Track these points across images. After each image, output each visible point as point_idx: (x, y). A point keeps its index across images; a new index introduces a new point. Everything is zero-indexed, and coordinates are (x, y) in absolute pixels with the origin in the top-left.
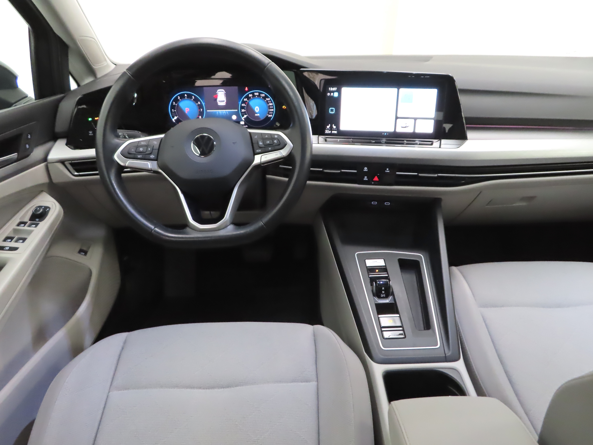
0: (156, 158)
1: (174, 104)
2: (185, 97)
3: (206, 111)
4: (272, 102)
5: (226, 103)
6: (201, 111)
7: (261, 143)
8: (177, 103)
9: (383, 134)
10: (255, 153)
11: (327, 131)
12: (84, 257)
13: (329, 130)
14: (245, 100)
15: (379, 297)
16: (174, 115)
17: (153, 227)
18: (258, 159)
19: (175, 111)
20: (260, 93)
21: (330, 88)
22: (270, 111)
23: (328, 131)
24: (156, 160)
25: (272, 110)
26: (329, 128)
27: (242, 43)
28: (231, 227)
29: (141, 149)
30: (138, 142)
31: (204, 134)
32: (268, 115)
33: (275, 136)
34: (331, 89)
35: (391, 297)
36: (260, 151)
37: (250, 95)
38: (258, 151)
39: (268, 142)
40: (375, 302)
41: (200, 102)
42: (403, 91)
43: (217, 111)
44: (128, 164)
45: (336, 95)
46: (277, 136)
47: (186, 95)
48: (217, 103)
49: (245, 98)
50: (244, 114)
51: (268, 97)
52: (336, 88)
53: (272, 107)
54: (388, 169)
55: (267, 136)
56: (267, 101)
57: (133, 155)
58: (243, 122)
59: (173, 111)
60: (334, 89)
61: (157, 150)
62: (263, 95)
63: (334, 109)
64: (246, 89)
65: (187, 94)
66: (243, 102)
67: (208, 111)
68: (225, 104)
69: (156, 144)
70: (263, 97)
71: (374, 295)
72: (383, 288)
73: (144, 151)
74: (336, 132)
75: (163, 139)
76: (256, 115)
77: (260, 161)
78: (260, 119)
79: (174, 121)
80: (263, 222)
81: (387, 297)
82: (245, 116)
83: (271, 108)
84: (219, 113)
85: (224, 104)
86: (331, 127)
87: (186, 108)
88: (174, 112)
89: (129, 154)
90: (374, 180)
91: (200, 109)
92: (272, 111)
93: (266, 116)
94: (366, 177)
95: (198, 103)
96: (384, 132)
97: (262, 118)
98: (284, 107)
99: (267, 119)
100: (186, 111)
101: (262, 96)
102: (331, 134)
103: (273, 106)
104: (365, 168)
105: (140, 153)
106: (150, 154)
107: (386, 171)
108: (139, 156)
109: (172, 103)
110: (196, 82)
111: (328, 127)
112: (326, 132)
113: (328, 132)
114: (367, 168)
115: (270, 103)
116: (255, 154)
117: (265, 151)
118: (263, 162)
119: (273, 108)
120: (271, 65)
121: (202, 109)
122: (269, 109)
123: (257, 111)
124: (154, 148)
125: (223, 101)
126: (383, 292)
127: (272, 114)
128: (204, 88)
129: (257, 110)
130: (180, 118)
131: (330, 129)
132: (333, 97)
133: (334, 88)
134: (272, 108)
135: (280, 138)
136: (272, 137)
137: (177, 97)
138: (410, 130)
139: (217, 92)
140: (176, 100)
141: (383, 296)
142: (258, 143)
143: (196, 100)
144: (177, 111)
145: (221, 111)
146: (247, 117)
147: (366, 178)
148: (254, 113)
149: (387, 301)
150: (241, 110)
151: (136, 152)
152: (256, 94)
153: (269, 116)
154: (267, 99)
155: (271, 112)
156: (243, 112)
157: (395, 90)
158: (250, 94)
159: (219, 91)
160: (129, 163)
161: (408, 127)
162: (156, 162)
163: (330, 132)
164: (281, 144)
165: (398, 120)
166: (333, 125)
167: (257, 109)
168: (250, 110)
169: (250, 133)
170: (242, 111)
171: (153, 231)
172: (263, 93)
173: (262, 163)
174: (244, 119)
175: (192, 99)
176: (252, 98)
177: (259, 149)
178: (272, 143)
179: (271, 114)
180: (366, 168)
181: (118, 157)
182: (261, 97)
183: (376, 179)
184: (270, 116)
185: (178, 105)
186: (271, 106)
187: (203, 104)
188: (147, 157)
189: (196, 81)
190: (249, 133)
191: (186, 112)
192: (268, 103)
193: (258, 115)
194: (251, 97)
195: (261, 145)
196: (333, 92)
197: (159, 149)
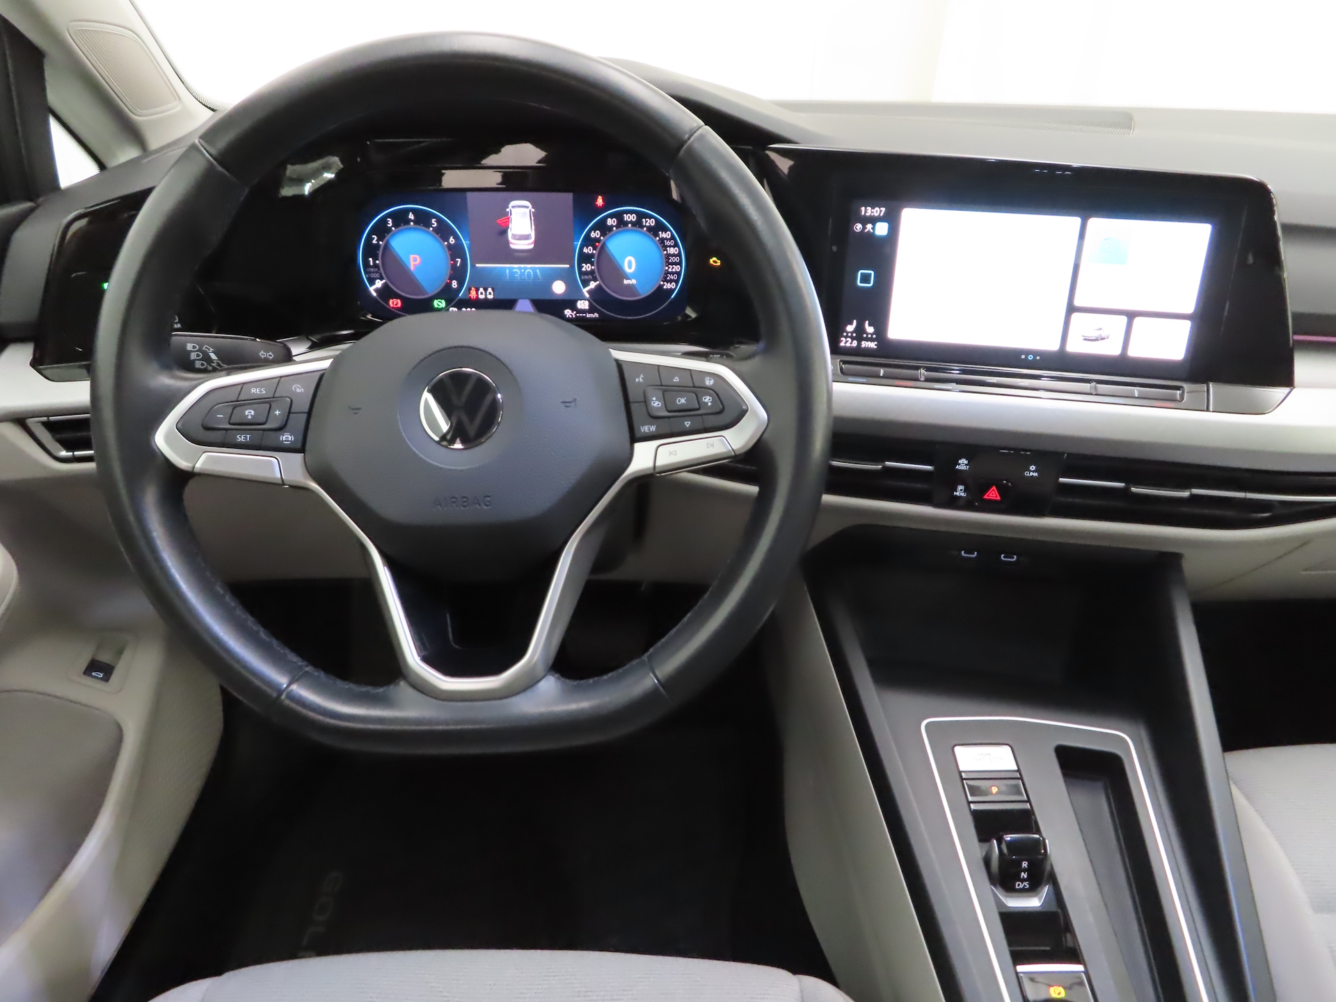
0: (299, 445)
1: (374, 242)
2: (407, 222)
3: (473, 266)
4: (676, 245)
5: (536, 242)
6: (458, 265)
7: (656, 403)
8: (385, 240)
9: (1023, 357)
10: (638, 435)
11: (846, 342)
12: (101, 685)
13: (853, 339)
14: (593, 235)
15: (1009, 888)
16: (373, 276)
17: (282, 680)
18: (644, 457)
19: (377, 262)
20: (641, 216)
21: (863, 209)
22: (670, 270)
23: (849, 340)
24: (302, 450)
25: (677, 268)
26: (852, 333)
27: (601, 58)
28: (550, 685)
29: (250, 413)
30: (240, 387)
31: (463, 369)
32: (662, 283)
33: (704, 382)
34: (868, 211)
35: (1046, 890)
36: (653, 428)
37: (610, 222)
38: (646, 429)
39: (683, 401)
40: (998, 908)
41: (456, 237)
42: (1096, 224)
43: (506, 268)
44: (204, 463)
45: (882, 229)
46: (712, 382)
47: (411, 216)
48: (508, 242)
49: (594, 228)
50: (590, 277)
51: (665, 229)
52: (883, 209)
53: (676, 259)
54: (1033, 468)
55: (676, 379)
56: (662, 240)
57: (219, 432)
58: (587, 303)
59: (372, 264)
60: (878, 211)
61: (305, 416)
62: (651, 222)
63: (872, 272)
64: (600, 201)
65: (414, 211)
66: (588, 241)
67: (477, 265)
68: (532, 246)
69: (301, 391)
70: (650, 229)
71: (993, 880)
72: (1025, 864)
73: (263, 420)
74: (872, 345)
75: (325, 376)
76: (626, 282)
77: (651, 464)
78: (637, 296)
79: (374, 294)
80: (659, 676)
81: (1034, 888)
82: (593, 285)
83: (673, 264)
84: (512, 273)
85: (527, 245)
86: (860, 331)
87: (412, 256)
88: (376, 266)
89: (207, 428)
90: (986, 497)
91: (453, 259)
92: (676, 273)
93: (657, 286)
94: (961, 487)
95: (448, 241)
96: (1027, 352)
97: (645, 291)
98: (714, 261)
99: (660, 294)
100: (412, 263)
101: (647, 224)
102: (858, 352)
103: (679, 255)
104: (960, 461)
105: (244, 425)
106: (281, 429)
107: (1027, 474)
108: (241, 438)
109: (369, 239)
110: (444, 174)
111: (850, 328)
112: (842, 344)
113: (848, 344)
114: (966, 462)
115: (670, 246)
116: (635, 438)
117: (669, 430)
118: (660, 467)
119: (680, 263)
120: (702, 137)
121: (459, 260)
122: (669, 264)
123: (628, 270)
124: (293, 410)
125: (527, 237)
126: (1024, 875)
127: (677, 282)
128: (469, 194)
129: (630, 267)
130: (392, 283)
131: (854, 335)
132: (871, 236)
133: (877, 209)
134: (676, 264)
135: (721, 391)
136: (693, 384)
137: (384, 220)
138: (1111, 348)
139: (508, 210)
140: (381, 230)
141: (1021, 886)
142: (646, 402)
143: (443, 232)
144: (383, 263)
145: (519, 268)
146: (599, 288)
147: (960, 492)
148: (621, 275)
149: (1033, 903)
150: (580, 267)
151: (230, 424)
152: (627, 217)
153: (665, 287)
154: (663, 235)
155: (673, 273)
156: (586, 273)
157: (1075, 221)
158: (611, 216)
159: (513, 207)
160: (205, 460)
161: (1104, 339)
162: (299, 456)
163: (855, 343)
164: (726, 410)
165: (1075, 316)
166: (867, 322)
167: (629, 265)
168: (606, 267)
169: (619, 365)
170: (584, 269)
171: (283, 697)
172: (651, 217)
173: (657, 470)
174: (588, 292)
175: (431, 229)
176: (614, 228)
177: (651, 424)
178: (698, 407)
179: (671, 281)
180: (963, 461)
181: (168, 439)
182: (645, 229)
183: (993, 494)
184: (668, 286)
185: (387, 246)
186: (674, 255)
187: (465, 243)
188: (270, 439)
189: (443, 171)
190: (614, 364)
191: (412, 268)
192: (665, 247)
193: (634, 281)
194: (612, 226)
195: (657, 408)
196: (874, 220)
197: (309, 413)
